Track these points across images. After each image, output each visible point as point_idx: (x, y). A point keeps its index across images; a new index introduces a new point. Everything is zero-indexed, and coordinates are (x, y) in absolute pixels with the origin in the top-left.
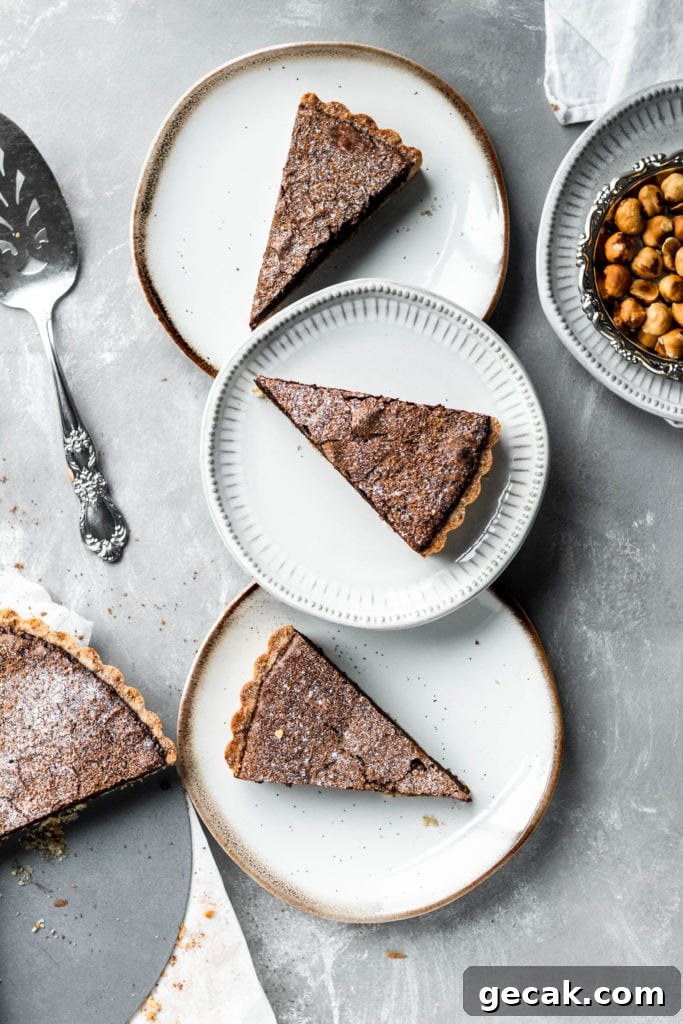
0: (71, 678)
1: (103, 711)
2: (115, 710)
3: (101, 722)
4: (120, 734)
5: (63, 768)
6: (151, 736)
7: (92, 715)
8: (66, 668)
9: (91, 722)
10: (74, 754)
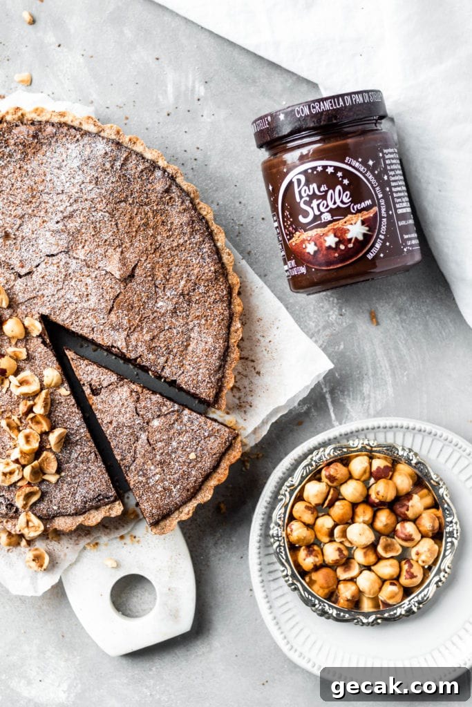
0: (81, 143)
1: (115, 160)
2: (124, 156)
3: (117, 169)
4: (135, 173)
5: (100, 214)
6: (159, 167)
7: (108, 165)
8: (75, 137)
9: (109, 171)
10: (104, 201)
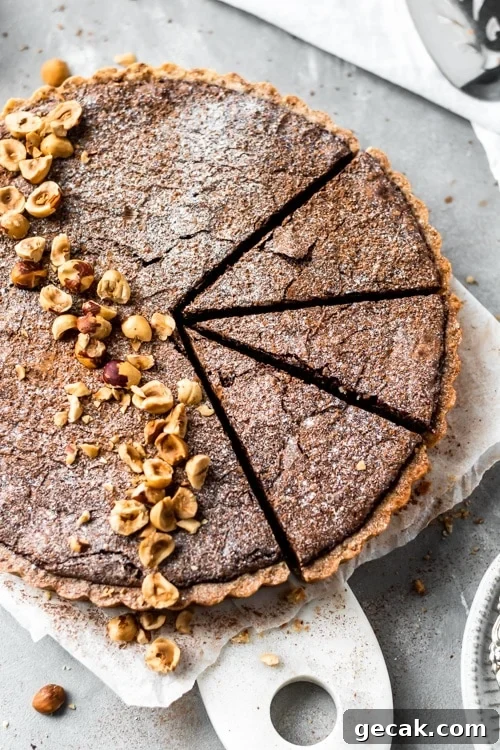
0: (225, 103)
1: (270, 122)
2: (282, 117)
3: (272, 132)
4: (296, 137)
5: (251, 185)
6: (327, 132)
7: (260, 128)
8: (217, 94)
9: (262, 135)
10: (257, 170)
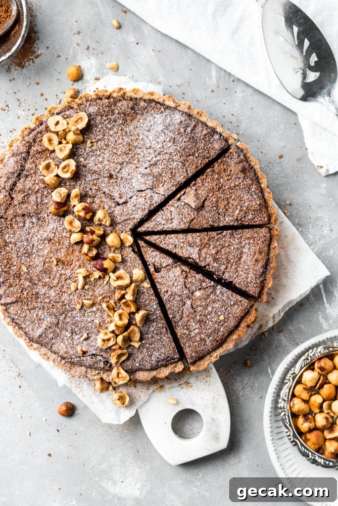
0: (164, 114)
1: (187, 127)
2: (194, 124)
3: (188, 133)
4: (200, 136)
5: (175, 163)
6: (217, 133)
7: (182, 130)
8: (160, 109)
9: (183, 134)
10: (179, 154)
